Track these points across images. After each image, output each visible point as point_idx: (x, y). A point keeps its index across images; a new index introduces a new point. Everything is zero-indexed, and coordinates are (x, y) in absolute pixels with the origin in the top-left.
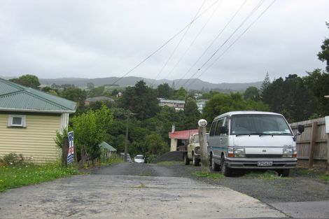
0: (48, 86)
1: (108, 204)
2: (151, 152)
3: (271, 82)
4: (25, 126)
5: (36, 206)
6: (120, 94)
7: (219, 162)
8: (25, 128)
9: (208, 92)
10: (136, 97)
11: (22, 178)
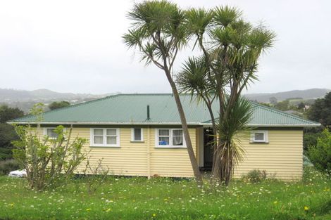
6: (307, 107)
8: (268, 143)
10: (326, 109)
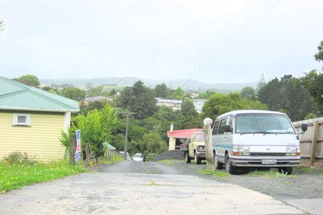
0: (48, 86)
1: (125, 200)
2: (150, 151)
3: (267, 82)
4: (29, 125)
5: (55, 203)
6: (118, 94)
7: (223, 160)
8: (30, 127)
9: (205, 92)
10: (133, 97)
11: (34, 175)
